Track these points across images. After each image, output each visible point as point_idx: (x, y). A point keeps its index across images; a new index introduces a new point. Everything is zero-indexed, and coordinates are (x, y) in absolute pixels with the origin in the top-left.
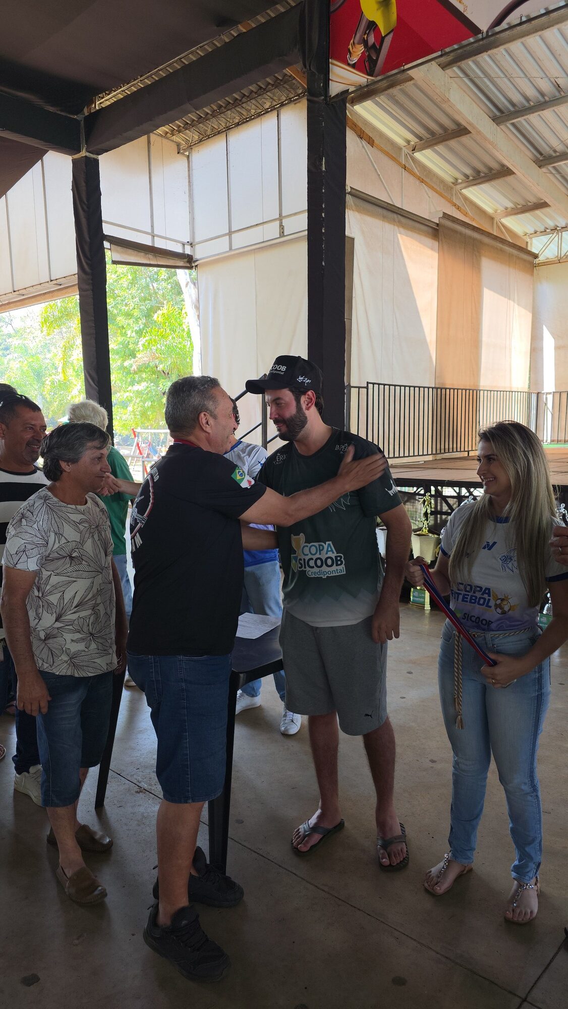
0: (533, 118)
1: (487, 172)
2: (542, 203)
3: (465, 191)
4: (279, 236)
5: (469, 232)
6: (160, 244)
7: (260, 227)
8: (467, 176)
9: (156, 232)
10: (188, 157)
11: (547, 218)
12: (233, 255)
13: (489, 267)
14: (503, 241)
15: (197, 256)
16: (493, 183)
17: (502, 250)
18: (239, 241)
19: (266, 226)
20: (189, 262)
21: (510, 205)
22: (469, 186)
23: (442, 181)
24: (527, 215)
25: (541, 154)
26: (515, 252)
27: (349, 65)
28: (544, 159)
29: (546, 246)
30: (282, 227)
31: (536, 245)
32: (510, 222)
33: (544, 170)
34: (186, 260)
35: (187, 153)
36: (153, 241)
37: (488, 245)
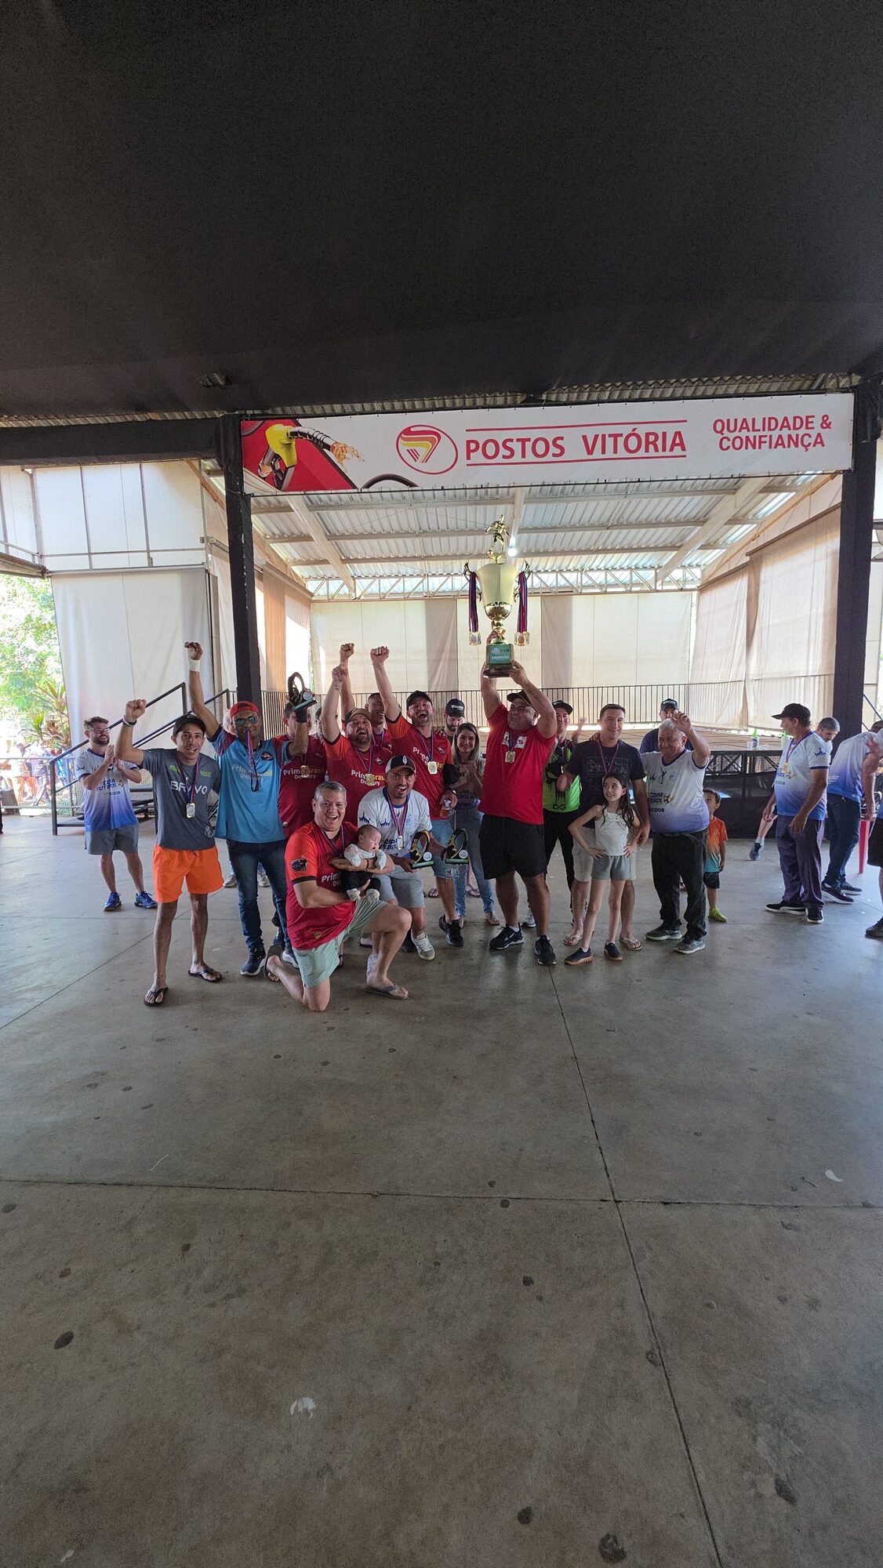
0: (332, 513)
1: (289, 534)
2: (322, 561)
3: (271, 545)
4: (147, 566)
5: (278, 576)
6: (13, 553)
7: (127, 554)
8: (274, 534)
9: (9, 542)
10: (31, 476)
11: (320, 570)
12: (92, 573)
13: (289, 601)
14: (293, 581)
15: (49, 568)
16: (292, 543)
17: (295, 590)
18: (100, 562)
19: (130, 554)
20: (43, 572)
21: (298, 557)
22: (274, 542)
23: (259, 536)
24: (309, 567)
25: (329, 532)
26: (302, 592)
27: (259, 476)
28: (331, 536)
29: (318, 589)
30: (150, 559)
31: (311, 586)
32: (295, 569)
33: (330, 542)
34: (39, 571)
35: (29, 471)
36: (7, 549)
37: (288, 586)
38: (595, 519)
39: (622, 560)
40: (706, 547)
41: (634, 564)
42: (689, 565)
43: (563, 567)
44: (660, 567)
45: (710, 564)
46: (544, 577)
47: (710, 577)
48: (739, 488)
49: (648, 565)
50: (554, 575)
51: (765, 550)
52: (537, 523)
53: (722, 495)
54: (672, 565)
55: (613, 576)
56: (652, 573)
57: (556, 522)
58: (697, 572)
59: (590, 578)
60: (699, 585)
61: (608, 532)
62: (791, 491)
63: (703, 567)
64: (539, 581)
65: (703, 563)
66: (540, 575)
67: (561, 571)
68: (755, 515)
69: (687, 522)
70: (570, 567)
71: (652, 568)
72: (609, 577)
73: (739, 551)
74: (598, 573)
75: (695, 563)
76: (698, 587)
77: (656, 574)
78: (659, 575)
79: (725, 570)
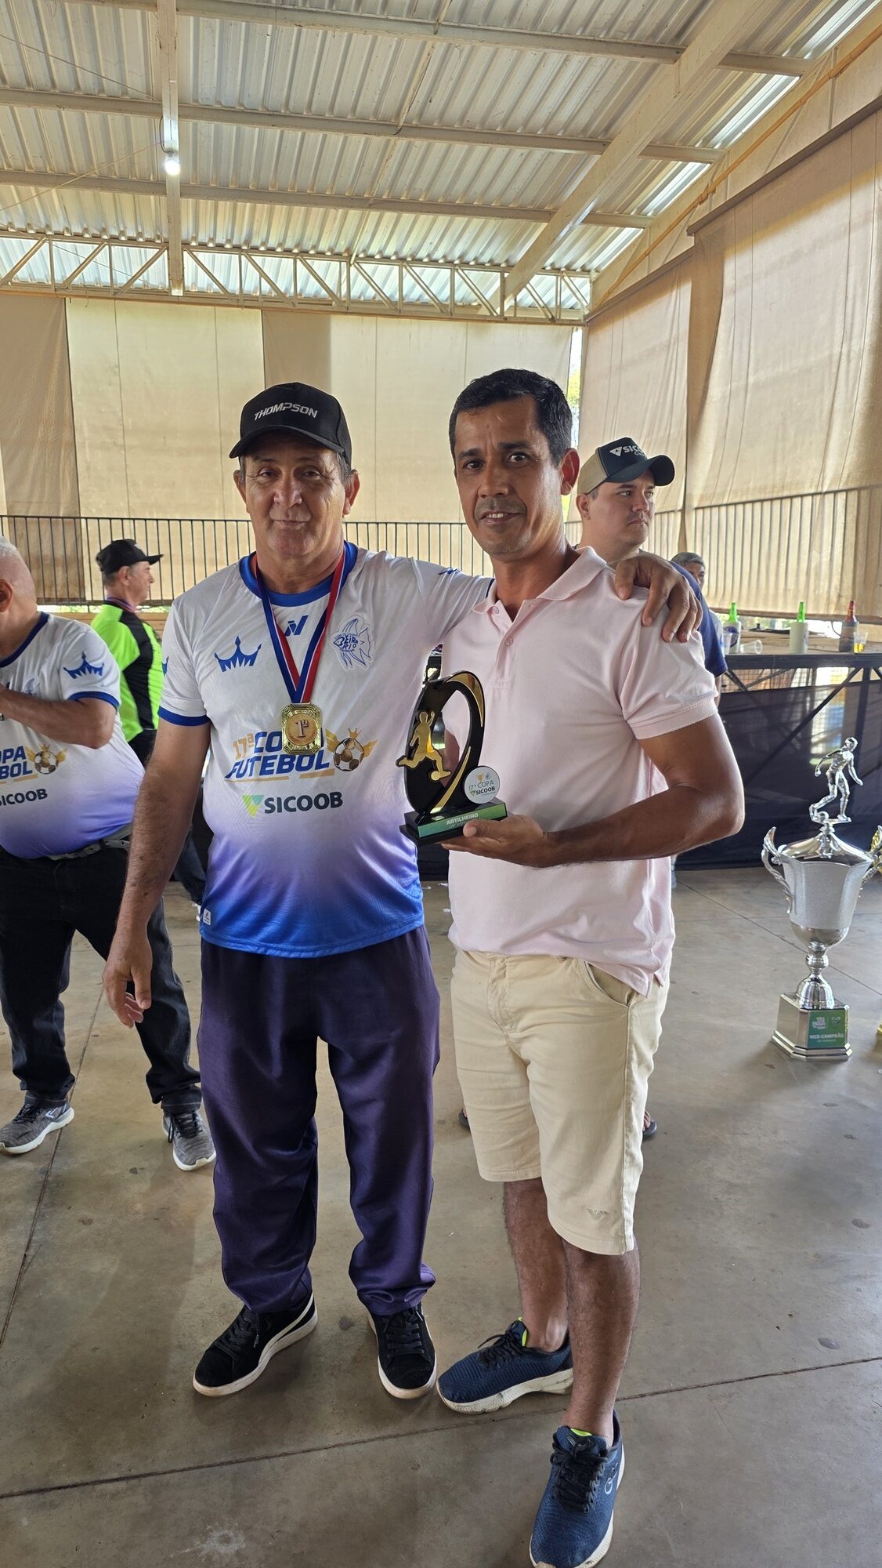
38: (367, 104)
39: (433, 238)
40: (604, 218)
41: (457, 253)
42: (569, 268)
43: (307, 245)
44: (510, 266)
45: (609, 267)
46: (269, 264)
47: (609, 293)
48: (686, 45)
49: (485, 259)
50: (288, 262)
51: (731, 218)
52: (230, 97)
53: (651, 61)
54: (533, 263)
55: (418, 280)
56: (496, 277)
57: (276, 100)
58: (584, 285)
59: (369, 280)
60: (587, 312)
61: (401, 142)
62: (792, 74)
63: (594, 275)
64: (257, 274)
65: (595, 264)
66: (258, 259)
67: (304, 253)
68: (707, 140)
69: (569, 141)
70: (323, 246)
71: (494, 266)
72: (408, 281)
73: (671, 229)
74: (383, 269)
75: (578, 265)
76: (585, 317)
77: (503, 281)
78: (510, 286)
79: (641, 274)
